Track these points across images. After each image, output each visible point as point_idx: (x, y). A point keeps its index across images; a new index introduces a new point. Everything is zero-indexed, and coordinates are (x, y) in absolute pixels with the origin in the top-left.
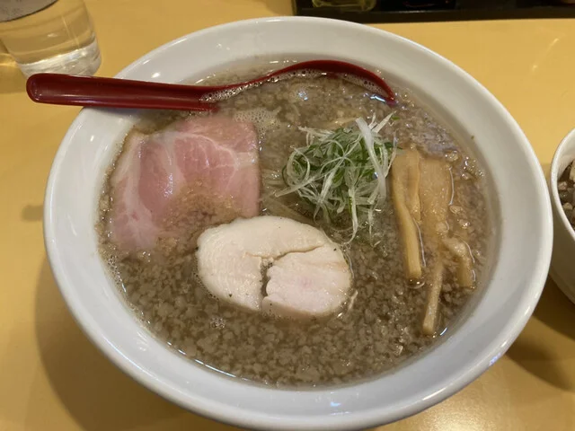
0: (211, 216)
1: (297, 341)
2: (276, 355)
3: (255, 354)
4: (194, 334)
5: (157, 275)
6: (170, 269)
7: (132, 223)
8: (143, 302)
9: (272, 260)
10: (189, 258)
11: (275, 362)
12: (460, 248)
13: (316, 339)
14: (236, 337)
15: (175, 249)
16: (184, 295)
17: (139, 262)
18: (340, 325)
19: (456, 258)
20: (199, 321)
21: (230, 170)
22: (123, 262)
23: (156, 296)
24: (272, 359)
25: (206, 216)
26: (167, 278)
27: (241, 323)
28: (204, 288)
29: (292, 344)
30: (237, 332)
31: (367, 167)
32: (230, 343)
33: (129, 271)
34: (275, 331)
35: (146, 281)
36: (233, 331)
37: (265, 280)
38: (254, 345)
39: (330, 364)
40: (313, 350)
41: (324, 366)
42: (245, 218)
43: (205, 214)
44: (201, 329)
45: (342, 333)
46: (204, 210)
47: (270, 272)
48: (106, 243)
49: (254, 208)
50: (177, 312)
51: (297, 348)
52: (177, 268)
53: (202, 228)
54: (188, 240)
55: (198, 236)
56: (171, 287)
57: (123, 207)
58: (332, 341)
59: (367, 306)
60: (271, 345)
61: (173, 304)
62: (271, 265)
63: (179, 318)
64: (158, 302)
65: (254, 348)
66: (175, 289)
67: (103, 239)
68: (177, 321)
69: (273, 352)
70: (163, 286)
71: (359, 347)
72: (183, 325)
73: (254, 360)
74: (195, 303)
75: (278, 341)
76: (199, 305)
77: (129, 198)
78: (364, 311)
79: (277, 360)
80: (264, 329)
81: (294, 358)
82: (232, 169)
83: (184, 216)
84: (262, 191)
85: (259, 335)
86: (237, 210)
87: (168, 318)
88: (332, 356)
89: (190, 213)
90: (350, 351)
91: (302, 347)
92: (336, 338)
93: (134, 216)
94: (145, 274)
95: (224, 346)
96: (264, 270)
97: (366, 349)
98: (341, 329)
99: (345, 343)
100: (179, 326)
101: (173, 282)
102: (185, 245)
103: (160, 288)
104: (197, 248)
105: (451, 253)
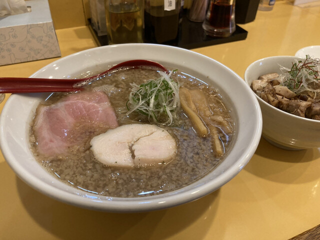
0: (94, 133)
1: (158, 175)
2: (149, 183)
3: (138, 186)
4: (101, 185)
5: (72, 164)
6: (78, 160)
7: (51, 145)
8: (68, 177)
9: (133, 143)
10: (88, 152)
11: (150, 186)
12: (220, 118)
13: (167, 171)
14: (125, 181)
15: (78, 150)
16: (90, 169)
17: (60, 160)
18: (177, 162)
19: (220, 123)
20: (102, 178)
21: (98, 112)
22: (50, 162)
23: (74, 174)
24: (148, 185)
25: (91, 133)
26: (78, 164)
27: (125, 174)
28: (100, 164)
29: (156, 176)
30: (125, 178)
31: (169, 91)
32: (122, 184)
33: (55, 166)
34: (145, 173)
35: (66, 168)
36: (123, 179)
37: (132, 152)
38: (136, 182)
39: (178, 180)
40: (168, 176)
41: (176, 181)
42: (112, 129)
43: (90, 132)
44: (105, 182)
45: (179, 165)
46: (89, 131)
47: (134, 148)
48: (38, 156)
49: (116, 124)
50: (89, 178)
51: (159, 178)
52: (82, 158)
53: (90, 138)
54: (85, 145)
55: (90, 141)
56: (81, 167)
57: (43, 138)
58: (176, 170)
59: (187, 151)
60: (145, 180)
61: (85, 175)
62: (133, 145)
63: (90, 180)
64: (77, 176)
65: (137, 183)
66: (84, 168)
67: (36, 154)
68: (89, 182)
69: (147, 183)
70: (77, 168)
71: (190, 169)
72: (94, 183)
73: (139, 188)
74: (97, 171)
75: (148, 177)
76: (99, 171)
77: (46, 134)
78: (186, 154)
79: (151, 185)
80: (139, 173)
81: (159, 182)
82: (99, 110)
83: (79, 135)
84: (117, 116)
85: (137, 177)
86: (107, 127)
87: (84, 182)
88: (178, 176)
89: (82, 134)
90: (186, 172)
91: (162, 176)
92: (177, 168)
93: (51, 141)
94: (64, 165)
95: (120, 187)
96: (130, 148)
97: (193, 169)
98: (178, 163)
99: (183, 169)
100: (92, 184)
101: (82, 165)
102: (84, 147)
103: (75, 169)
104: (91, 146)
105: (216, 122)
